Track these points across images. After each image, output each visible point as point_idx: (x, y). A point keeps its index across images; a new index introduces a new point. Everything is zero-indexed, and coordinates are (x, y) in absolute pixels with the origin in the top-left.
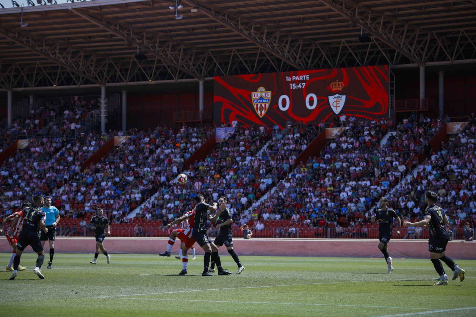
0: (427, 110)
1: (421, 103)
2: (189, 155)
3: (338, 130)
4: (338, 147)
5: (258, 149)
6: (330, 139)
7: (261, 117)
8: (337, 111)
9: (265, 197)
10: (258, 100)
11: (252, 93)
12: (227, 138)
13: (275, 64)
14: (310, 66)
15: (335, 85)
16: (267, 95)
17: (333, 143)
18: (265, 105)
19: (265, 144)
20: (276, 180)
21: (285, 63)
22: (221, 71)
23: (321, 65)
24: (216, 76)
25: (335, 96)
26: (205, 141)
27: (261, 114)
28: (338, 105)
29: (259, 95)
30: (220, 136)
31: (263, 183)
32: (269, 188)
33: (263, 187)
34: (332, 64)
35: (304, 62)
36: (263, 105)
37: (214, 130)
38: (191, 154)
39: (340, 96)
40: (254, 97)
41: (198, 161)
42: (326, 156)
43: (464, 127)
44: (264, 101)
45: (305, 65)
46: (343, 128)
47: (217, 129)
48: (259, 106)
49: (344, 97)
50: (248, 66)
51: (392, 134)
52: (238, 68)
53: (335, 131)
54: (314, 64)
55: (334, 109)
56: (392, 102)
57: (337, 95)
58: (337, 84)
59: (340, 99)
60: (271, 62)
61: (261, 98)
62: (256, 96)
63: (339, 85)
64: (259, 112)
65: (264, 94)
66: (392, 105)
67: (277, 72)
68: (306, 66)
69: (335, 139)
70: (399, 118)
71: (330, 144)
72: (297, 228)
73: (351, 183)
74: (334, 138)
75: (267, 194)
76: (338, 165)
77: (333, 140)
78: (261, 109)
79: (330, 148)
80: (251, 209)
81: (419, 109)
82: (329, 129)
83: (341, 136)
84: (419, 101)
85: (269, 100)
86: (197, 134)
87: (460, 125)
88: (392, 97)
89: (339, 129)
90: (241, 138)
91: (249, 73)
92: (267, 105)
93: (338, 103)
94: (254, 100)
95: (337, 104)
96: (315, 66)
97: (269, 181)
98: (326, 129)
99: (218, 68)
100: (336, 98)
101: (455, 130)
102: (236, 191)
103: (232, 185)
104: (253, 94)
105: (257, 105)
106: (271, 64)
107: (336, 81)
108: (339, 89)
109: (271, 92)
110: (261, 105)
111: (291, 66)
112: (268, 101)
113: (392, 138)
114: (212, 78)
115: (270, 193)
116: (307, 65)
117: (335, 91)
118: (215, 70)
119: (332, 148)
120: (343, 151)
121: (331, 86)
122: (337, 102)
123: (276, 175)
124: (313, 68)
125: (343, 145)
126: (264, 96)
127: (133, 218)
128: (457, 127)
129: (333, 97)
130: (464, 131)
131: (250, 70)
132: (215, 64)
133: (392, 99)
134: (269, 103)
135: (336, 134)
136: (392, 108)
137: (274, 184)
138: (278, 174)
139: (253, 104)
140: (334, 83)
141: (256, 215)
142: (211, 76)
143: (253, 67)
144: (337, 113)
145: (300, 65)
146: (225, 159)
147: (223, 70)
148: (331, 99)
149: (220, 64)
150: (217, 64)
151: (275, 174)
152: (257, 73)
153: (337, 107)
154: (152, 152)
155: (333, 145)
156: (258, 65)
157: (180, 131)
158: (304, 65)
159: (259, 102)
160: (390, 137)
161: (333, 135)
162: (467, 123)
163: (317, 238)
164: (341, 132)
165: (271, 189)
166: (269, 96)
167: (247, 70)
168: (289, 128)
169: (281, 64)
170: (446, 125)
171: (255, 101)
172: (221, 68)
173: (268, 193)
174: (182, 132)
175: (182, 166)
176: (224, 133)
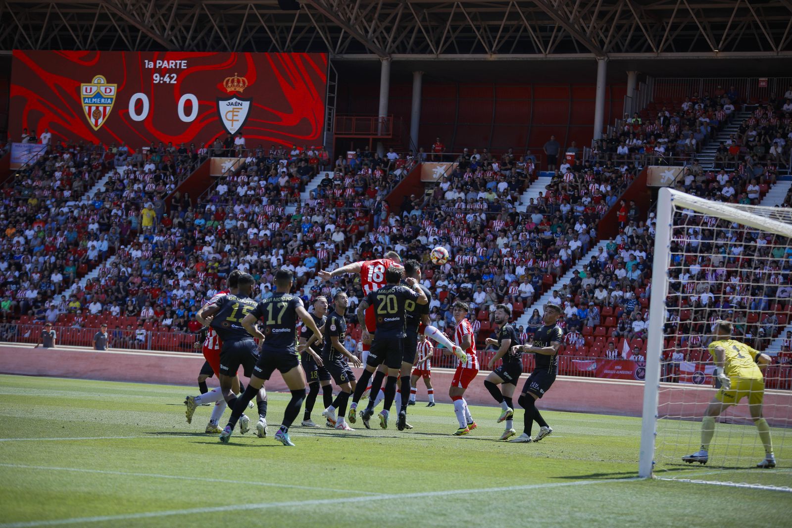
0: (390, 137)
1: (380, 125)
3: (232, 162)
4: (231, 192)
5: (86, 188)
6: (217, 178)
7: (96, 129)
8: (233, 127)
9: (94, 274)
10: (91, 98)
11: (82, 84)
12: (31, 163)
13: (126, 37)
14: (190, 45)
15: (233, 81)
16: (108, 90)
17: (223, 185)
18: (105, 108)
19: (100, 178)
20: (117, 244)
21: (144, 36)
22: (27, 41)
23: (209, 44)
24: (17, 48)
25: (231, 101)
27: (96, 125)
28: (235, 118)
29: (94, 89)
30: (19, 158)
31: (94, 247)
32: (102, 257)
33: (92, 255)
34: (228, 43)
35: (179, 37)
36: (101, 109)
37: (7, 147)
39: (240, 102)
40: (85, 93)
42: (208, 207)
43: (450, 171)
44: (103, 100)
45: (180, 41)
46: (242, 160)
47: (14, 144)
48: (93, 109)
49: (246, 105)
50: (77, 36)
51: (327, 175)
52: (58, 38)
53: (227, 164)
54: (195, 42)
55: (228, 125)
56: (329, 119)
57: (234, 100)
58: (236, 80)
59: (240, 107)
60: (120, 32)
61: (98, 95)
62: (89, 90)
63: (238, 81)
64: (92, 121)
65: (103, 89)
66: (329, 125)
67: (129, 50)
68: (181, 44)
69: (226, 177)
70: (340, 149)
71: (217, 185)
72: (149, 333)
73: (248, 257)
74: (225, 175)
75: (98, 268)
76: (229, 224)
77: (224, 178)
78: (97, 115)
79: (217, 193)
80: (67, 293)
81: (377, 134)
82: (217, 159)
83: (237, 174)
84: (377, 120)
85: (112, 99)
87: (444, 167)
88: (330, 109)
89: (234, 160)
90: (57, 165)
91: (79, 49)
92: (108, 110)
93: (235, 113)
94: (85, 98)
95: (233, 115)
96: (197, 46)
97: (104, 246)
98: (212, 158)
99: (22, 34)
100: (232, 104)
101: (434, 176)
102: (41, 259)
103: (36, 249)
104: (84, 88)
105: (90, 108)
106: (120, 36)
107: (234, 76)
108: (237, 89)
109: (116, 85)
110: (97, 108)
111: (155, 41)
112: (109, 101)
113: (327, 182)
114: (10, 53)
115: (105, 267)
116: (184, 42)
117: (231, 92)
118: (16, 38)
119: (221, 193)
120: (239, 200)
121: (224, 83)
122: (233, 112)
123: (118, 235)
124: (195, 48)
125: (239, 189)
126: (104, 92)
128: (438, 170)
129: (227, 102)
130: (449, 179)
131: (80, 42)
132: (16, 27)
133: (330, 114)
134: (112, 105)
135: (229, 169)
136: (329, 130)
137: (111, 251)
138: (120, 233)
139: (83, 105)
140: (231, 78)
141: (77, 304)
142: (7, 49)
143: (85, 38)
144: (233, 132)
145: (171, 41)
146: (26, 200)
147: (30, 38)
148: (223, 106)
149: (26, 27)
150: (20, 27)
151: (115, 233)
152: (94, 49)
153: (233, 120)
155: (222, 189)
156: (95, 36)
158: (178, 43)
159: (94, 103)
160: (323, 180)
161: (223, 171)
162: (456, 164)
163: (184, 351)
164: (237, 166)
165: (106, 260)
166: (112, 93)
167: (76, 43)
168: (145, 152)
169: (137, 36)
170: (420, 166)
171: (86, 100)
172: (27, 35)
173: (101, 266)
176: (26, 153)
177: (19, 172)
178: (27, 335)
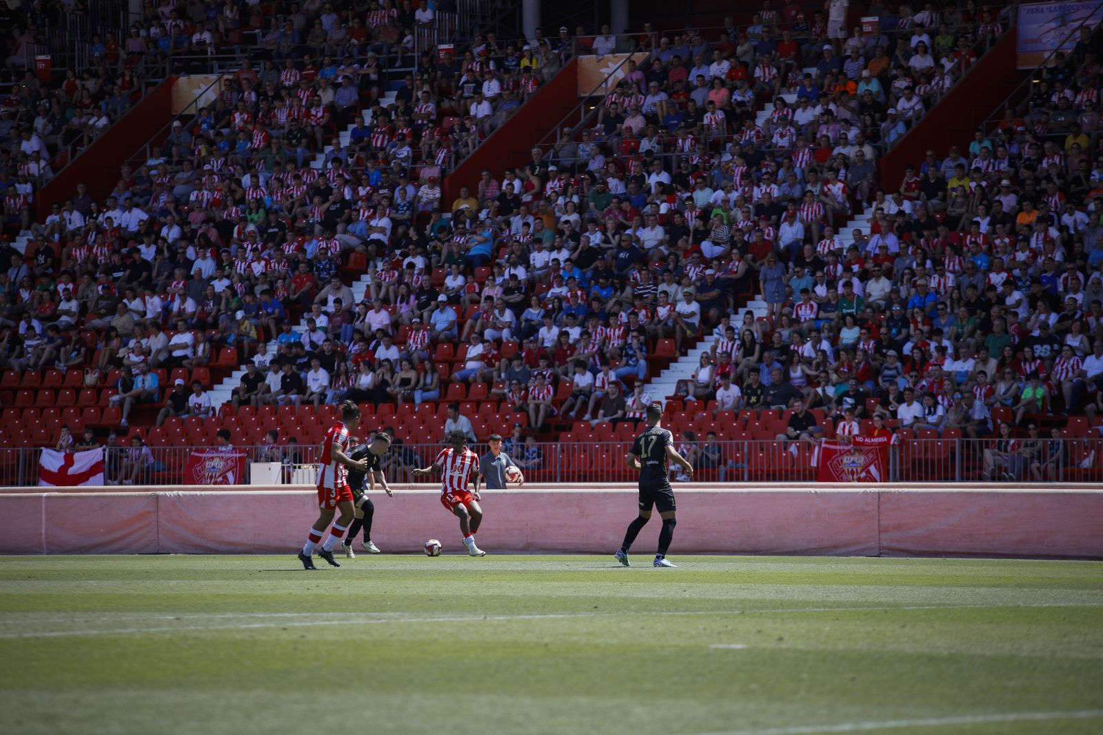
2: (901, 128)
12: (1068, 49)
26: (968, 64)
30: (1038, 40)
37: (1009, 16)
38: (908, 123)
41: (941, 157)
47: (1025, 8)
86: (932, 35)
127: (664, 402)
146: (1060, 141)
154: (738, 117)
157: (860, 25)
174: (867, 29)
175: (869, 175)
176: (1053, 25)
177: (1038, 75)
178: (1087, 463)
